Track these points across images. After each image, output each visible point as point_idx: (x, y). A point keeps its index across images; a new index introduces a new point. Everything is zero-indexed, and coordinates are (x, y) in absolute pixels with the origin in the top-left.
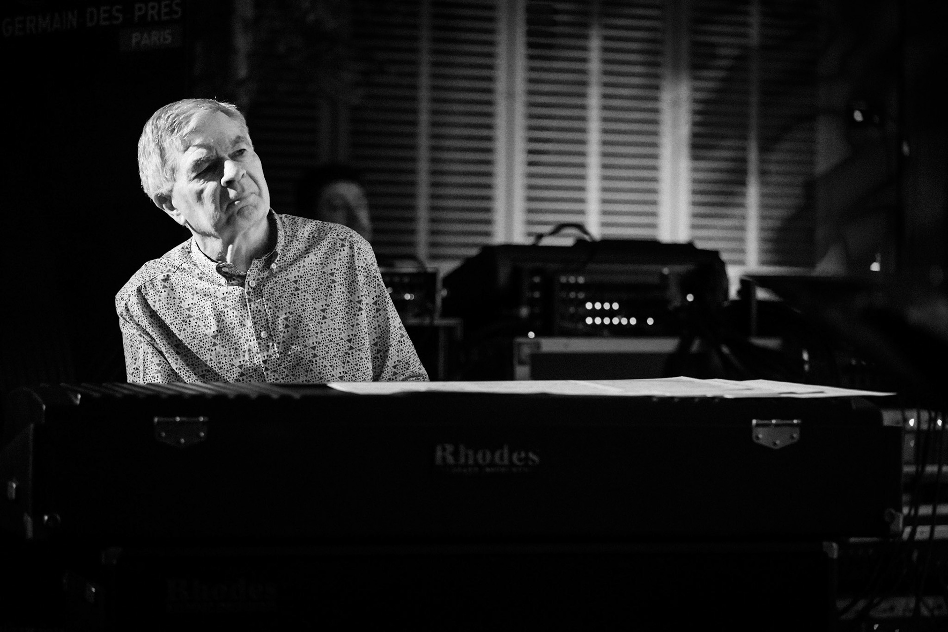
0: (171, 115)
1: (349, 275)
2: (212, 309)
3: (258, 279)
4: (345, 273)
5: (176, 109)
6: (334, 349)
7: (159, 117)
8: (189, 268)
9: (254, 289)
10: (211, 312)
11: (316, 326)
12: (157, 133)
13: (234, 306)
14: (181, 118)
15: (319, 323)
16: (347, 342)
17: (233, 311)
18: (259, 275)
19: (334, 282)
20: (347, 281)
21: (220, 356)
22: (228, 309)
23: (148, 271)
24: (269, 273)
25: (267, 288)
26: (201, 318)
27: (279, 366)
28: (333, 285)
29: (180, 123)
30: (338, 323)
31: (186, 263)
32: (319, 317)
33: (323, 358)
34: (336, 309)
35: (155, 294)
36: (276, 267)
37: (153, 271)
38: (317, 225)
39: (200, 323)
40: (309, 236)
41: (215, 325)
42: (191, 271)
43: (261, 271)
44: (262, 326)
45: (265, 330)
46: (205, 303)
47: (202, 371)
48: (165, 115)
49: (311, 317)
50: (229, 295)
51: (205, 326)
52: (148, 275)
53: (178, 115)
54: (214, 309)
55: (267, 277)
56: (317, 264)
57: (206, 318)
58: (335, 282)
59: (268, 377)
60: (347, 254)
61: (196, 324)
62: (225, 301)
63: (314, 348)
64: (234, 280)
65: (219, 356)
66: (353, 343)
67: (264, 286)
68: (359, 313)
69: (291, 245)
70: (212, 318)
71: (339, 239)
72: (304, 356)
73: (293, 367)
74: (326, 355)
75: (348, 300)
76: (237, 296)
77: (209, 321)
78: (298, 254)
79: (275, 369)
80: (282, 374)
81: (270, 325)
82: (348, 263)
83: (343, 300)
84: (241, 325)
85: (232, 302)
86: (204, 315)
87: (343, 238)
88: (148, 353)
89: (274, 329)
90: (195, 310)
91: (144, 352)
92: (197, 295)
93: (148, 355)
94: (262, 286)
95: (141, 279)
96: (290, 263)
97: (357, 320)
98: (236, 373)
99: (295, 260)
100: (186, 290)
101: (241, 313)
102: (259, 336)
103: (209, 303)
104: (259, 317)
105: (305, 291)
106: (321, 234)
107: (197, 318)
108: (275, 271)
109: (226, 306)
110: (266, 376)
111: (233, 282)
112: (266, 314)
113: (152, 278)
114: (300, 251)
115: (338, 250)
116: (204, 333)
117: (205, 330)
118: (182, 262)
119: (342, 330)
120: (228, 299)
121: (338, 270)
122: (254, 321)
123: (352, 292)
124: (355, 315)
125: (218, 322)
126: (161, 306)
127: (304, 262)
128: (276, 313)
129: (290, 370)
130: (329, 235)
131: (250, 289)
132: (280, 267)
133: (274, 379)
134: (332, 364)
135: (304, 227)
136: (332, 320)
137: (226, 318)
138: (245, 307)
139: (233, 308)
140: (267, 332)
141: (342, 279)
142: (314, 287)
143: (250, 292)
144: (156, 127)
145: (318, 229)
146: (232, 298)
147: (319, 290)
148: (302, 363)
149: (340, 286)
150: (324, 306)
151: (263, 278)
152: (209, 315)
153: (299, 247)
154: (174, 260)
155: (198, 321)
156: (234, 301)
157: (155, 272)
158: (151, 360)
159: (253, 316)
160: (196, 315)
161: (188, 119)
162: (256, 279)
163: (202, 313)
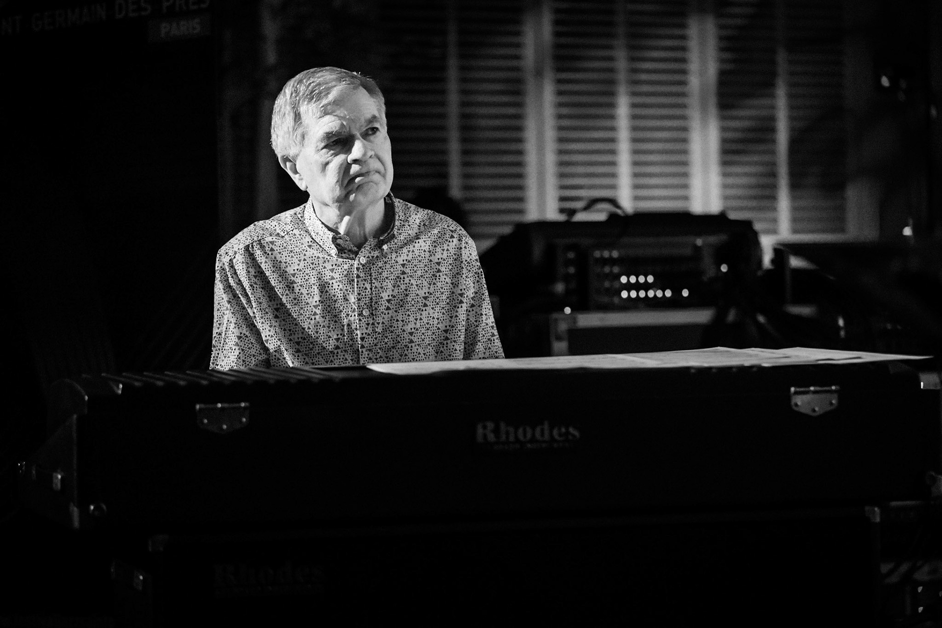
0: (313, 82)
1: (454, 267)
2: (317, 279)
3: (368, 257)
4: (450, 264)
5: (319, 78)
6: (429, 338)
7: (300, 82)
8: (300, 235)
9: (363, 266)
10: (315, 282)
11: (416, 312)
12: (296, 97)
13: (341, 279)
14: (321, 88)
15: (419, 309)
16: (443, 332)
17: (338, 283)
18: (370, 253)
19: (439, 271)
20: (451, 272)
21: (319, 326)
22: (334, 281)
23: (257, 231)
24: (379, 253)
25: (376, 267)
26: (305, 285)
27: (376, 345)
28: (438, 275)
29: (320, 93)
30: (438, 312)
31: (297, 229)
32: (421, 304)
33: (418, 345)
34: (438, 298)
35: (262, 255)
36: (387, 248)
37: (261, 232)
38: (428, 214)
39: (304, 291)
40: (420, 224)
41: (318, 295)
42: (302, 238)
43: (372, 250)
44: (365, 304)
45: (367, 308)
46: (311, 272)
47: (298, 338)
48: (307, 82)
49: (413, 302)
50: (338, 268)
51: (308, 294)
52: (257, 235)
53: (319, 84)
54: (320, 279)
55: (377, 257)
56: (425, 251)
57: (310, 287)
58: (441, 272)
59: (362, 355)
60: (456, 245)
61: (299, 291)
62: (332, 272)
63: (411, 334)
64: (345, 253)
65: (317, 326)
66: (450, 333)
67: (373, 264)
68: (460, 306)
69: (403, 229)
70: (316, 287)
71: (449, 230)
72: (401, 340)
73: (388, 349)
74: (422, 342)
75: (450, 292)
76: (346, 270)
77: (312, 290)
78: (409, 239)
79: (371, 348)
80: (376, 354)
81: (373, 304)
82: (455, 254)
83: (446, 290)
84: (344, 299)
85: (340, 275)
86: (308, 282)
87: (453, 229)
88: (231, 322)
89: (376, 309)
90: (300, 277)
91: (228, 321)
92: (304, 262)
93: (231, 325)
94: (371, 264)
95: (249, 238)
96: (400, 246)
97: (457, 312)
98: (331, 346)
99: (406, 244)
100: (293, 255)
101: (346, 287)
102: (360, 313)
103: (315, 272)
104: (364, 294)
105: (411, 276)
106: (432, 223)
107: (301, 286)
108: (385, 251)
109: (333, 278)
110: (361, 353)
111: (343, 255)
112: (372, 292)
113: (260, 238)
114: (411, 237)
115: (447, 240)
116: (307, 301)
117: (308, 299)
118: (293, 228)
119: (441, 320)
120: (336, 271)
121: (444, 260)
122: (359, 297)
123: (455, 284)
124: (455, 307)
125: (322, 292)
126: (267, 268)
127: (414, 247)
128: (380, 293)
129: (385, 352)
130: (440, 225)
131: (360, 265)
132: (390, 248)
133: (367, 358)
134: (425, 352)
135: (416, 214)
136: (433, 308)
137: (330, 290)
138: (351, 282)
139: (340, 281)
140: (369, 311)
141: (447, 269)
142: (419, 273)
143: (359, 268)
144: (296, 91)
145: (429, 219)
146: (340, 271)
147: (424, 278)
148: (398, 346)
149: (445, 277)
150: (427, 293)
151: (373, 257)
152: (314, 284)
153: (410, 232)
154: (286, 224)
155: (301, 288)
156: (341, 275)
157: (264, 233)
158: (233, 330)
159: (359, 292)
160: (300, 282)
161: (328, 91)
162: (366, 257)
163: (307, 280)
